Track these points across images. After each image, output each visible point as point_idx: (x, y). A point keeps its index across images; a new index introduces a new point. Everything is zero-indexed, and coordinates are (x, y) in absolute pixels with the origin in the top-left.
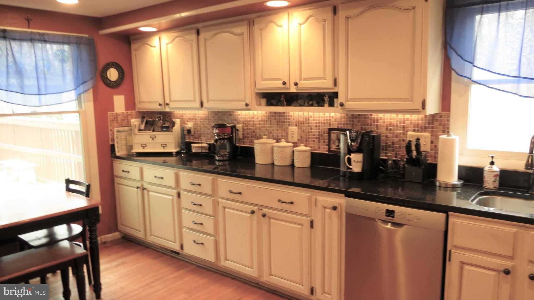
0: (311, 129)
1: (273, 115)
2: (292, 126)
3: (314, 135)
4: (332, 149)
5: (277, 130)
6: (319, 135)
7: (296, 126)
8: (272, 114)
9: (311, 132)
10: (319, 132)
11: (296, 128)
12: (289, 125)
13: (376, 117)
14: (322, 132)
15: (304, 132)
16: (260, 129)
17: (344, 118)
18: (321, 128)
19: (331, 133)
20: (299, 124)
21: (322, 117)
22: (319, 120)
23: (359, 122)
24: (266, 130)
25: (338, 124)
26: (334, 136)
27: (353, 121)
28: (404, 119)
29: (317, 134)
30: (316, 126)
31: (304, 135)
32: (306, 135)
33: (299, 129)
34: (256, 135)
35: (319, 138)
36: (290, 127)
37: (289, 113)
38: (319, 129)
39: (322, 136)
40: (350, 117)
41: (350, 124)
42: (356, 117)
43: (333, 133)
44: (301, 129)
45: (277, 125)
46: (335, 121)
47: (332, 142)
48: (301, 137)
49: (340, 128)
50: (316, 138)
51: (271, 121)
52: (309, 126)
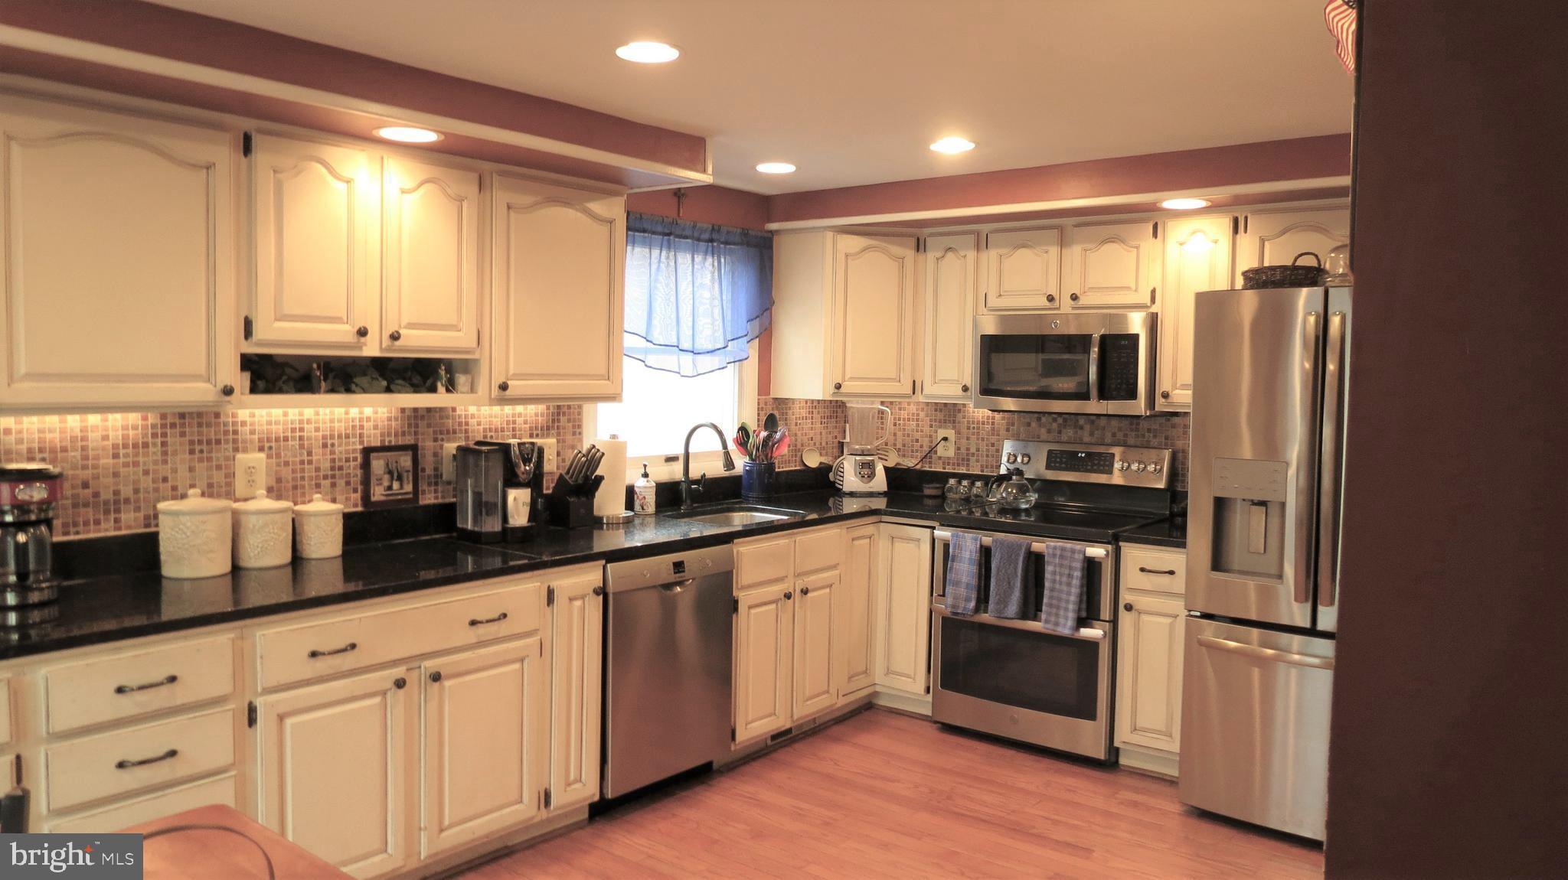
0: (310, 454)
1: (173, 426)
2: (245, 451)
3: (318, 469)
4: (373, 499)
5: (191, 469)
6: (332, 468)
7: (261, 449)
8: (169, 421)
9: (310, 462)
10: (333, 461)
11: (262, 455)
12: (236, 450)
13: (463, 413)
14: (340, 460)
15: (287, 464)
16: (116, 475)
17: (396, 419)
18: (337, 449)
19: (371, 457)
20: (268, 444)
21: (340, 421)
22: (332, 429)
23: (429, 426)
24: (146, 473)
25: (382, 435)
26: (378, 465)
27: (417, 426)
28: (514, 415)
29: (328, 465)
30: (325, 446)
31: (286, 473)
32: (294, 471)
33: (269, 457)
34: (96, 495)
35: (333, 477)
36: (239, 456)
37: (234, 415)
38: (332, 453)
39: (341, 468)
40: (409, 418)
41: (410, 433)
42: (423, 417)
43: (378, 458)
44: (278, 456)
45: (192, 452)
46: (376, 427)
47: (373, 481)
48: (279, 480)
49: (387, 444)
50: (325, 477)
51: (164, 444)
52: (302, 446)
